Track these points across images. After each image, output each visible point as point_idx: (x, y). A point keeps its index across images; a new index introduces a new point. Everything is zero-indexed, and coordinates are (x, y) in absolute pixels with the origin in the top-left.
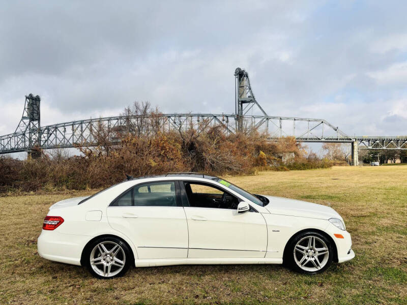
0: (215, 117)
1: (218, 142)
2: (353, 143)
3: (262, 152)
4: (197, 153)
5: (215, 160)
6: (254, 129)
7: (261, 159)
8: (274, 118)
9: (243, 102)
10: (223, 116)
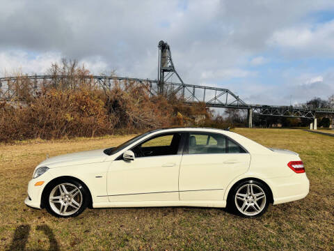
0: (141, 82)
1: (142, 101)
2: (249, 110)
3: (179, 114)
4: (121, 110)
5: (138, 118)
6: (173, 94)
7: (179, 119)
8: (189, 86)
9: (165, 70)
10: (148, 81)
